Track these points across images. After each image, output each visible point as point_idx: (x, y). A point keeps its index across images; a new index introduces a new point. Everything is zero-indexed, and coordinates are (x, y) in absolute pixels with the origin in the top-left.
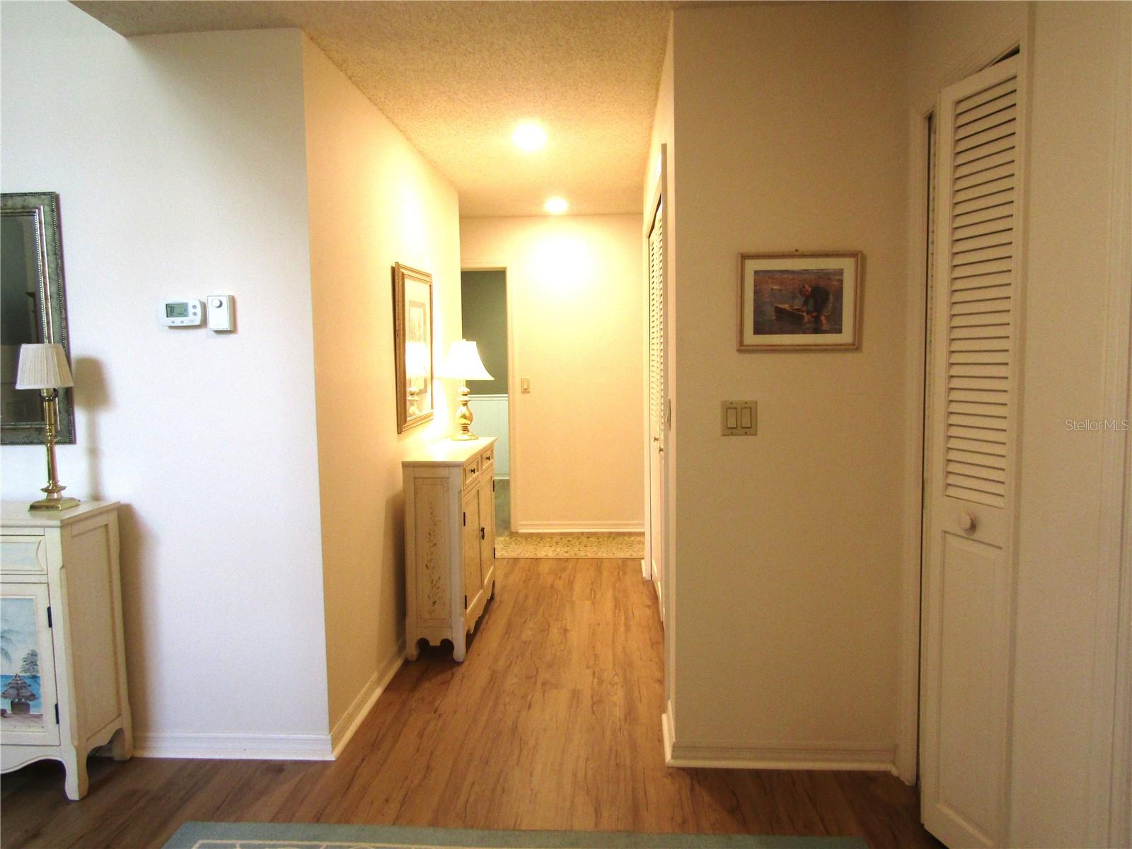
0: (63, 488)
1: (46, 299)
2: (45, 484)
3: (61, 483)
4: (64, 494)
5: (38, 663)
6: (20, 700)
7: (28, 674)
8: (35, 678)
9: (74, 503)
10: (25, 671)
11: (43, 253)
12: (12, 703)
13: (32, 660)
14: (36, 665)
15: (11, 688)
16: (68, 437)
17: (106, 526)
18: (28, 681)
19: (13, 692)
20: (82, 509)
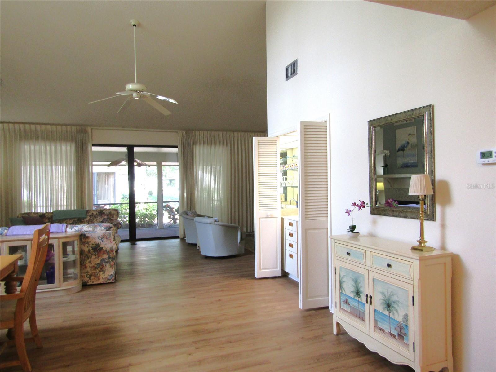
0: (427, 242)
1: (426, 154)
2: (418, 239)
3: (425, 239)
4: (427, 244)
5: (408, 320)
6: (401, 334)
7: (404, 323)
8: (406, 326)
9: (431, 249)
10: (404, 322)
11: (426, 133)
12: (398, 334)
13: (406, 317)
14: (407, 321)
15: (398, 327)
16: (431, 217)
17: (445, 263)
18: (405, 327)
19: (399, 329)
20: (435, 253)
